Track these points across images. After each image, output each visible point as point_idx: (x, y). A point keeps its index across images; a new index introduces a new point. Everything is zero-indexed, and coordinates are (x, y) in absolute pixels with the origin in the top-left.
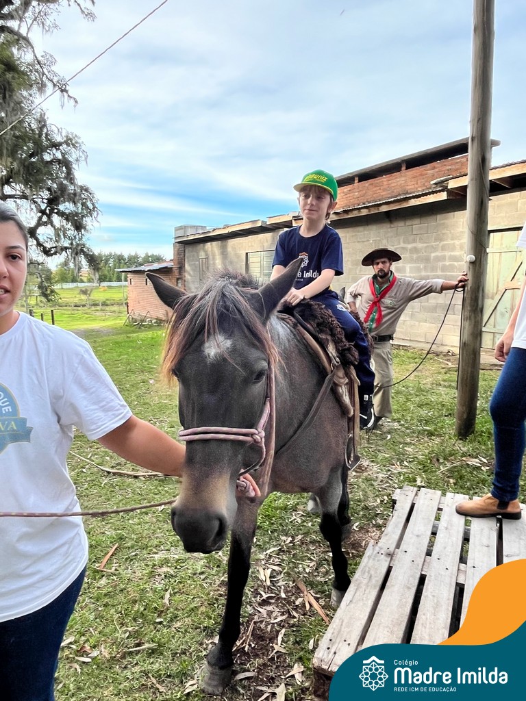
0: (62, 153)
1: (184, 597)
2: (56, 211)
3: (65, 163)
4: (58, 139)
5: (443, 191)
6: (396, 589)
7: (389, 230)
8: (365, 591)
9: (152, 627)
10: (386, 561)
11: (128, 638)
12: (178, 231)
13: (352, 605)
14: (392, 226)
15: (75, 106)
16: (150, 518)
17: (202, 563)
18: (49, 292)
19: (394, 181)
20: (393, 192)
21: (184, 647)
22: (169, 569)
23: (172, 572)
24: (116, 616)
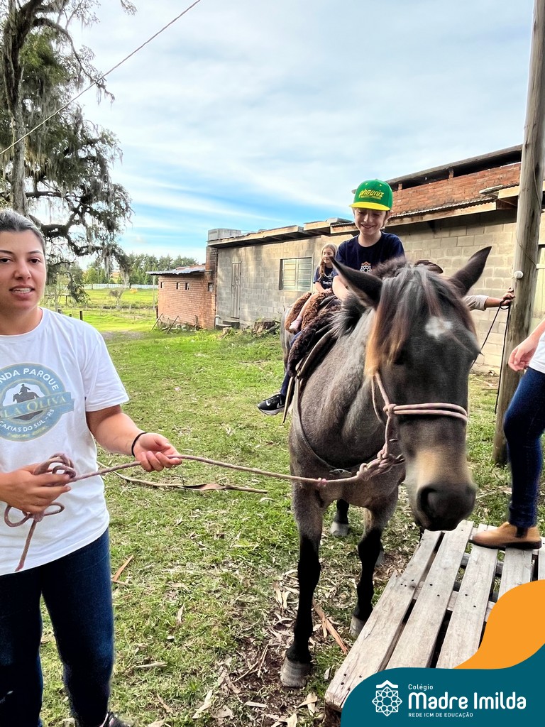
0: (97, 151)
1: (197, 615)
2: (88, 210)
3: (99, 160)
4: (94, 136)
5: (492, 201)
6: (418, 624)
7: (433, 240)
8: (385, 624)
9: (163, 644)
10: (410, 594)
11: (137, 654)
12: (212, 235)
13: (370, 639)
14: (436, 236)
15: (112, 102)
16: (167, 531)
17: (217, 580)
18: (78, 292)
19: (441, 189)
20: (439, 200)
21: (194, 667)
22: (183, 585)
23: (186, 588)
24: (127, 631)
